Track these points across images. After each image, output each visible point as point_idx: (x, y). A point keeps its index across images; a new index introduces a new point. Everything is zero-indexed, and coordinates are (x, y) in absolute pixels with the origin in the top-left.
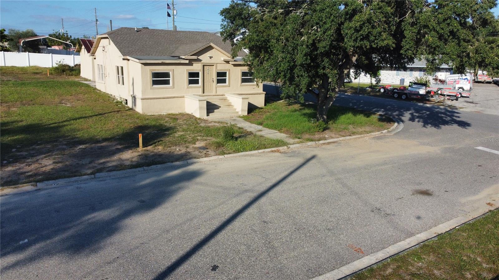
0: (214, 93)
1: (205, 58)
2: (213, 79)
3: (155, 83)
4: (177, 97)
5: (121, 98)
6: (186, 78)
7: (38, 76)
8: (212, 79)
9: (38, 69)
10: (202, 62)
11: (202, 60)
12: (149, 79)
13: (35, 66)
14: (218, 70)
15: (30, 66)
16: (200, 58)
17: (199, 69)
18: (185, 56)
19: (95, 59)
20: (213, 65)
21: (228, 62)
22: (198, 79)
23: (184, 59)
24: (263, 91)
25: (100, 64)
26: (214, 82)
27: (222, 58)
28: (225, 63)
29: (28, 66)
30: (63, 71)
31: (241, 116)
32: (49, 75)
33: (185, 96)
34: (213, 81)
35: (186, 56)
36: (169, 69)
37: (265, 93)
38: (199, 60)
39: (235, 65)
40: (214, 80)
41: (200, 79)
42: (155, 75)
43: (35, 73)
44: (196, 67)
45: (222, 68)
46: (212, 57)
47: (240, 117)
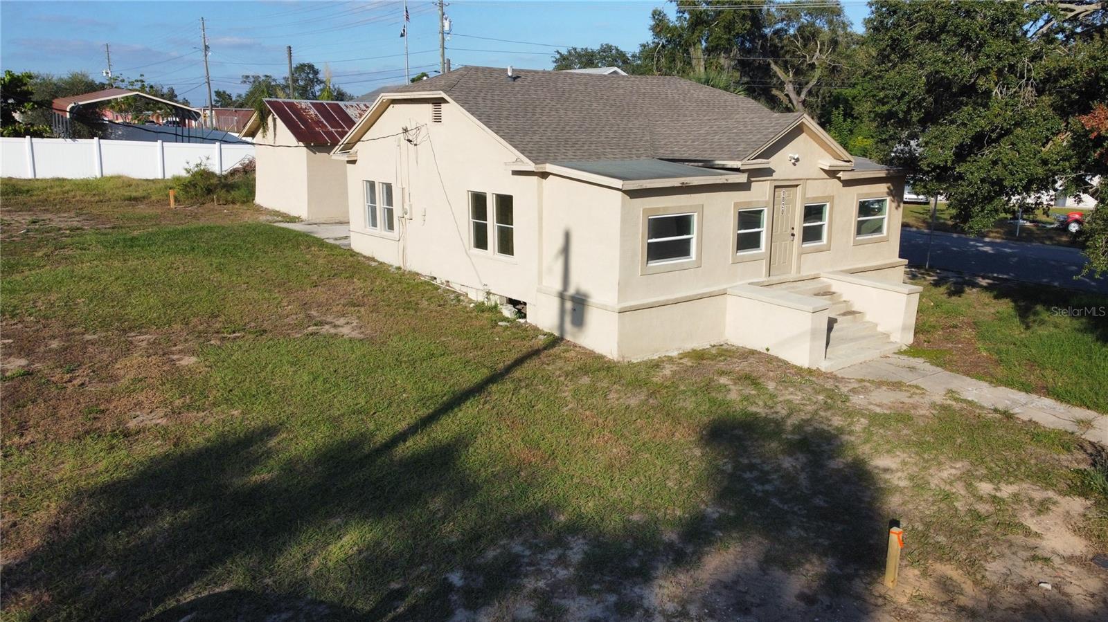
0: (793, 275)
1: (781, 163)
2: (793, 229)
3: (655, 252)
4: (710, 295)
5: (489, 293)
6: (730, 229)
7: (142, 209)
8: (790, 228)
9: (130, 186)
10: (775, 176)
11: (774, 171)
12: (640, 239)
13: (119, 177)
14: (808, 198)
15: (102, 175)
16: (773, 162)
17: (763, 199)
18: (743, 162)
19: (354, 162)
20: (797, 186)
21: (832, 174)
22: (759, 233)
23: (737, 170)
24: (900, 257)
25: (378, 179)
26: (796, 237)
27: (820, 161)
28: (827, 176)
29: (99, 176)
30: (209, 191)
31: (904, 348)
32: (172, 205)
33: (729, 291)
34: (793, 235)
35: (745, 161)
36: (691, 206)
37: (905, 261)
38: (768, 172)
39: (847, 183)
40: (795, 232)
41: (764, 231)
42: (659, 226)
43: (130, 199)
44: (760, 193)
45: (818, 190)
46: (797, 160)
47: (900, 353)
